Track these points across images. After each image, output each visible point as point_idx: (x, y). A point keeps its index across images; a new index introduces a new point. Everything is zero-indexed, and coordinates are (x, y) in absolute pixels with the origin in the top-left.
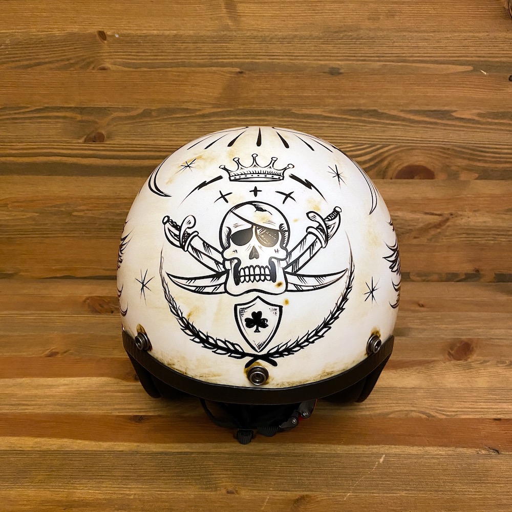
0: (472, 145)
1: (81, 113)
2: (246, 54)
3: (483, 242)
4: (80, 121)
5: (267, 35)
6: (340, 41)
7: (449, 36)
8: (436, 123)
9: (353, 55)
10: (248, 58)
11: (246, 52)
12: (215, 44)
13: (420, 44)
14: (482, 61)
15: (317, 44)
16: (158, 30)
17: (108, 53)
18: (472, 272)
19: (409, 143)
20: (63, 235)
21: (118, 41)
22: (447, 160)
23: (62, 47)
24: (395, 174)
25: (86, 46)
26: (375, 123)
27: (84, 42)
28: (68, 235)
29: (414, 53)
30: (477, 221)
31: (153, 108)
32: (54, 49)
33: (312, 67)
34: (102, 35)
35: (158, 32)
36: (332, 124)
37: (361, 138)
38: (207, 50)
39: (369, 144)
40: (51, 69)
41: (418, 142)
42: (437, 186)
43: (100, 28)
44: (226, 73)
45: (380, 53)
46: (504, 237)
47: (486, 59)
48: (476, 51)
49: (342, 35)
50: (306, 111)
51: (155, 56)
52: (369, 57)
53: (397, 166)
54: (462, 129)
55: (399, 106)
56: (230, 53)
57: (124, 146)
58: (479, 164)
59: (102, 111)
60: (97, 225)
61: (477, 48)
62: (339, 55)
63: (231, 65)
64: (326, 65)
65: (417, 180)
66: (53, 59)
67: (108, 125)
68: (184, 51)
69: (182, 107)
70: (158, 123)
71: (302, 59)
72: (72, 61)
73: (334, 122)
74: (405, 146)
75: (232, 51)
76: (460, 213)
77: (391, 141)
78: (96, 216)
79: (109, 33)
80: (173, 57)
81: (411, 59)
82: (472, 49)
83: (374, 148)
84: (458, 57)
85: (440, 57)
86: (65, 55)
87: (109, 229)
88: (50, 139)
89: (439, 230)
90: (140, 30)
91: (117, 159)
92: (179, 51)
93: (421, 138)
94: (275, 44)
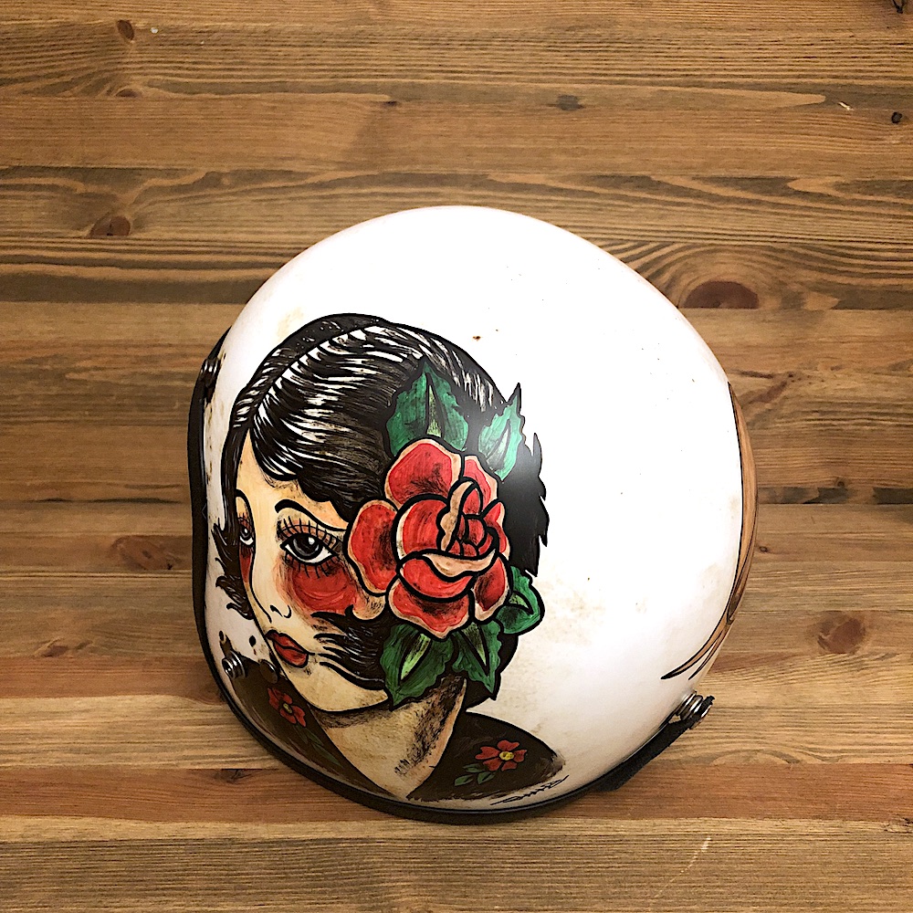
0: (826, 243)
1: (83, 180)
2: (401, 68)
3: (851, 427)
4: (81, 195)
5: (440, 32)
6: (578, 45)
7: (780, 38)
8: (759, 202)
9: (604, 72)
10: (406, 77)
11: (403, 65)
12: (344, 49)
13: (727, 53)
14: (842, 86)
15: (537, 50)
16: (233, 20)
17: (138, 63)
18: (832, 487)
19: (709, 239)
20: (47, 418)
21: (159, 41)
22: (781, 272)
23: (47, 51)
24: (684, 299)
25: (94, 49)
26: (645, 200)
27: (89, 41)
28: (59, 418)
29: (716, 70)
30: (838, 387)
31: (225, 170)
32: (32, 55)
33: (525, 94)
34: (126, 28)
35: (235, 24)
36: (563, 202)
37: (620, 229)
38: (328, 59)
39: (635, 241)
40: (25, 93)
41: (725, 237)
42: (764, 321)
43: (123, 16)
44: (366, 103)
45: (653, 69)
46: (889, 417)
47: (850, 81)
48: (831, 66)
49: (581, 34)
50: (516, 178)
51: (229, 69)
52: (631, 75)
53: (689, 283)
54: (807, 213)
55: (691, 168)
56: (373, 65)
57: (168, 243)
58: (840, 279)
59: (127, 176)
60: (114, 398)
61: (831, 60)
62: (576, 71)
63: (374, 89)
64: (552, 91)
65: (727, 310)
66: (31, 74)
67: (137, 202)
68: (286, 62)
69: (279, 169)
70: (234, 198)
71: (506, 80)
72: (66, 79)
73: (569, 199)
74: (704, 245)
75: (376, 62)
76: (807, 372)
77: (676, 235)
78: (113, 381)
79: (140, 25)
80: (262, 73)
81: (711, 80)
82: (823, 62)
83: (644, 248)
84: (799, 77)
85: (765, 76)
86: (52, 67)
87: (138, 405)
88: (22, 230)
89: (768, 406)
90: (198, 20)
91: (154, 268)
92: (275, 62)
93: (732, 230)
94: (457, 50)
